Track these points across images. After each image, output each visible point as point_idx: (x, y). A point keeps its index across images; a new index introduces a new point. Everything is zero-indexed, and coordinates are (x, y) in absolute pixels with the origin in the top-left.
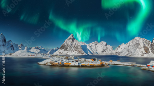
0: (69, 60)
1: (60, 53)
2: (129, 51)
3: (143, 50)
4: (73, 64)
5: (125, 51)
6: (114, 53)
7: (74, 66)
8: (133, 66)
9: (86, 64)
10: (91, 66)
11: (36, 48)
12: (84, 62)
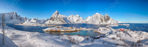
0: (59, 29)
1: (50, 22)
2: (92, 21)
3: (100, 20)
4: (62, 31)
5: (90, 21)
6: (84, 22)
7: (62, 32)
8: (91, 30)
9: (68, 31)
10: (71, 32)
11: (34, 19)
12: (67, 29)
